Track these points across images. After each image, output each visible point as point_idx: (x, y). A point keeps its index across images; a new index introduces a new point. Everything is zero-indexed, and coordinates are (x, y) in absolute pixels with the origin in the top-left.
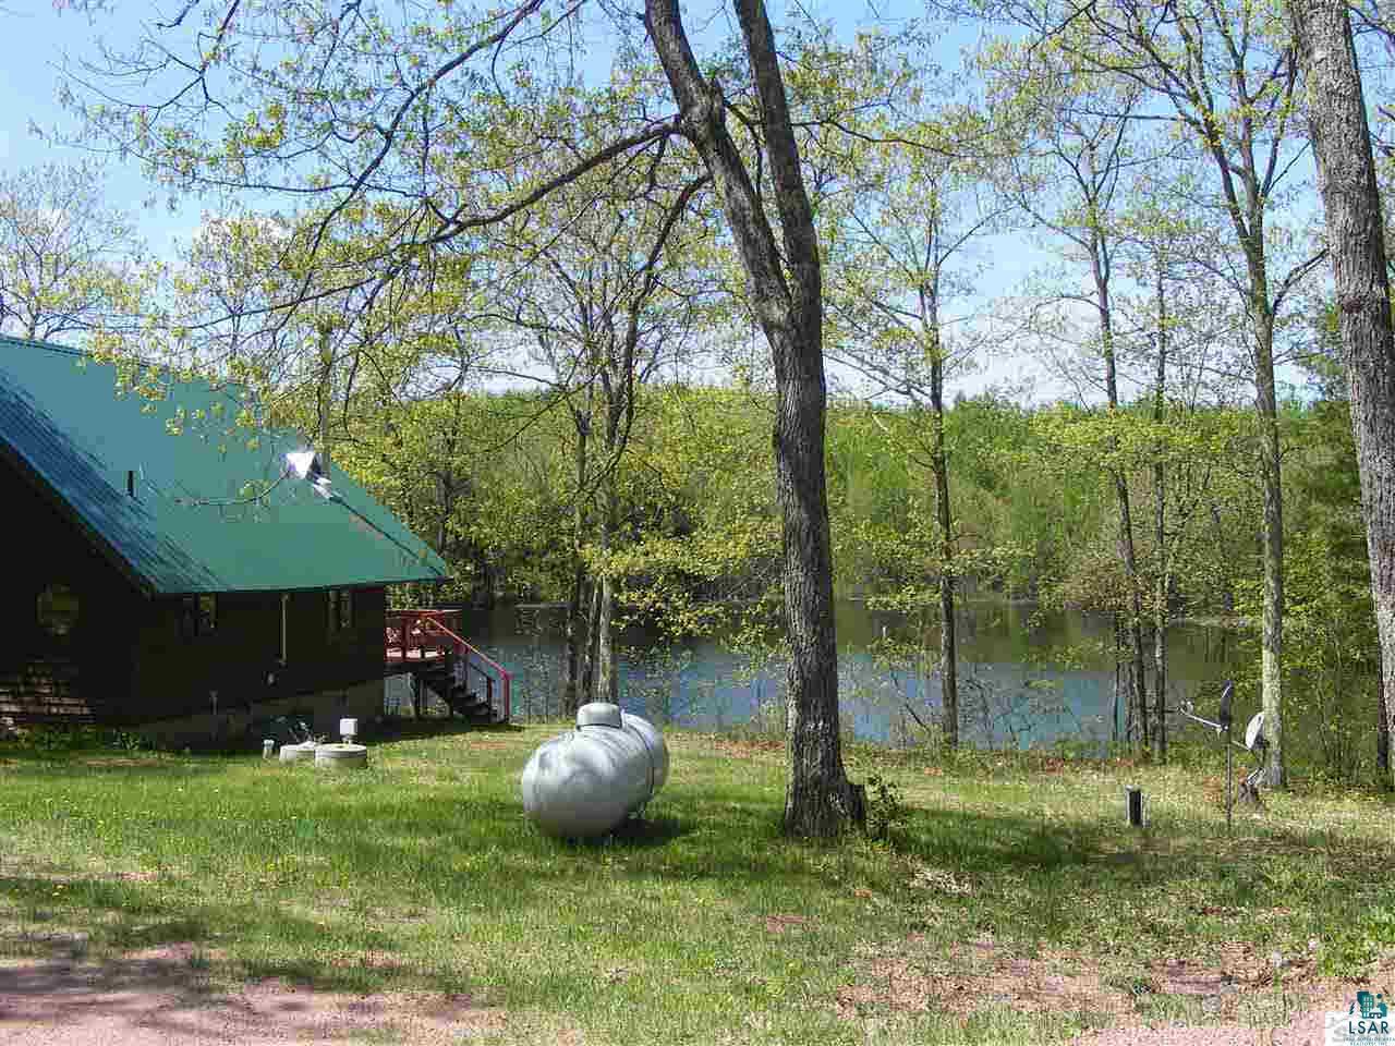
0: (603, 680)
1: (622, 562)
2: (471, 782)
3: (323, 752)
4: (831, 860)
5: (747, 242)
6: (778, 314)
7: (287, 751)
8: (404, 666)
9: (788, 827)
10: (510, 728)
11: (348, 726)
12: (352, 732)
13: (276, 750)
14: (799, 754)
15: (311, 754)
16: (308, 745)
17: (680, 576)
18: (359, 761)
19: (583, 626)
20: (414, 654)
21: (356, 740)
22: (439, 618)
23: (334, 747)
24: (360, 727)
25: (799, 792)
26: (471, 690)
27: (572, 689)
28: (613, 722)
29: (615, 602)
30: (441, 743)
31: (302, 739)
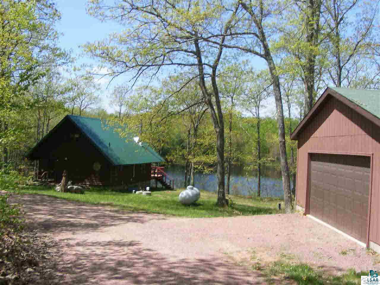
0: (192, 181)
1: (195, 160)
2: (169, 198)
3: (144, 193)
4: (222, 209)
5: (214, 119)
6: (218, 130)
7: (137, 192)
8: (154, 177)
9: (217, 204)
10: (174, 190)
11: (148, 188)
12: (149, 189)
13: (135, 192)
14: (218, 194)
15: (142, 193)
16: (141, 191)
17: (205, 164)
18: (150, 194)
19: (188, 171)
20: (156, 175)
21: (149, 191)
22: (162, 169)
23: (145, 192)
24: (150, 188)
25: (219, 199)
26: (167, 183)
27: (185, 183)
28: (192, 189)
29: (194, 167)
30: (162, 192)
31: (140, 190)
